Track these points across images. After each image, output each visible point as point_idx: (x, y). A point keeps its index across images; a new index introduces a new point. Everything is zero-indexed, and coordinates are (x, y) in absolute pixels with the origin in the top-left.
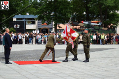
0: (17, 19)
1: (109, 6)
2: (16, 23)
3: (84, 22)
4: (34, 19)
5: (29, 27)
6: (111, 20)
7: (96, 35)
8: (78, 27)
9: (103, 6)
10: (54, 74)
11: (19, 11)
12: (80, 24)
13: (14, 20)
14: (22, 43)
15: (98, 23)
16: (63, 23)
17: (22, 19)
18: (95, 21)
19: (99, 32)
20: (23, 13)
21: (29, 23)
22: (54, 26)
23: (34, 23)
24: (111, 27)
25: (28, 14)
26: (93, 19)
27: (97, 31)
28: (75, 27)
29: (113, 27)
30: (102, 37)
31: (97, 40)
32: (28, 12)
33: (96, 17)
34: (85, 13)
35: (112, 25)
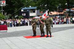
0: (24, 10)
2: (23, 13)
3: (66, 10)
4: (34, 9)
8: (62, 13)
10: (49, 43)
11: (25, 5)
12: (64, 11)
13: (22, 11)
16: (53, 11)
17: (27, 10)
18: (73, 9)
20: (27, 6)
21: (31, 12)
23: (34, 12)
25: (30, 7)
26: (72, 7)
28: (60, 13)
32: (30, 5)
34: (66, 4)
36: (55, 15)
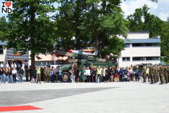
1: (108, 28)
3: (73, 51)
4: (1, 47)
6: (111, 48)
9: (100, 29)
12: (68, 54)
15: (92, 52)
16: (44, 53)
18: (89, 49)
19: (94, 65)
22: (30, 57)
23: (1, 52)
24: (111, 57)
26: (85, 46)
27: (91, 63)
28: (60, 58)
29: (113, 57)
30: (99, 72)
33: (90, 43)
34: (74, 38)
35: (112, 54)
36: (48, 62)
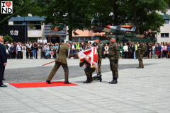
0: (15, 22)
1: (146, 4)
2: (13, 28)
3: (111, 27)
4: (39, 22)
5: (32, 33)
6: (150, 24)
7: (128, 44)
8: (102, 34)
9: (138, 4)
11: (17, 11)
12: (106, 30)
13: (11, 23)
14: (22, 58)
15: (130, 28)
16: (81, 28)
17: (21, 22)
18: (127, 25)
19: (132, 41)
20: (24, 13)
21: (31, 28)
22: (67, 33)
23: (38, 28)
24: (149, 33)
25: (30, 15)
26: (123, 22)
27: (129, 39)
28: (98, 33)
29: (152, 33)
31: (129, 52)
33: (128, 19)
34: (112, 14)
36: (86, 38)
